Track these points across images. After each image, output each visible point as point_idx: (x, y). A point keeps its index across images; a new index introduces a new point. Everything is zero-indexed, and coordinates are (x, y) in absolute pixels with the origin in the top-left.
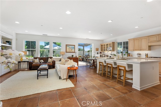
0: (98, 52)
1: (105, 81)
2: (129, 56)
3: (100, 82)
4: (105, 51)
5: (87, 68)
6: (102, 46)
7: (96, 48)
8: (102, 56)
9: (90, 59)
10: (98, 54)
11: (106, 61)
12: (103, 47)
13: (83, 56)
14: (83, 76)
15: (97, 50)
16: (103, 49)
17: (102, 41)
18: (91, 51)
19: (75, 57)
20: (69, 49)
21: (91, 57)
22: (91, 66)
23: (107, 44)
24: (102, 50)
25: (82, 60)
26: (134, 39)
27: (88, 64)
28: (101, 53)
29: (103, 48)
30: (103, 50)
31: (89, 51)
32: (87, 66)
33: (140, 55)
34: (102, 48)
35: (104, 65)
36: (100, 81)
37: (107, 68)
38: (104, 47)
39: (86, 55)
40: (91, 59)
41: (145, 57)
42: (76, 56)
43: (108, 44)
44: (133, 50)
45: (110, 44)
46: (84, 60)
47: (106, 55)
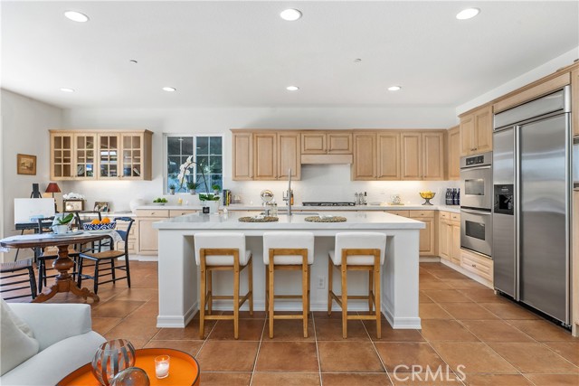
2: (233, 202)
4: (90, 175)
6: (61, 142)
7: (20, 156)
10: (37, 194)
12: (74, 149)
15: (27, 166)
16: (74, 164)
23: (103, 138)
24: (63, 170)
26: (255, 134)
28: (53, 188)
29: (73, 157)
30: (74, 171)
33: (270, 195)
34: (61, 157)
38: (80, 154)
43: (114, 138)
44: (252, 177)
45: (127, 138)
47: (97, 204)
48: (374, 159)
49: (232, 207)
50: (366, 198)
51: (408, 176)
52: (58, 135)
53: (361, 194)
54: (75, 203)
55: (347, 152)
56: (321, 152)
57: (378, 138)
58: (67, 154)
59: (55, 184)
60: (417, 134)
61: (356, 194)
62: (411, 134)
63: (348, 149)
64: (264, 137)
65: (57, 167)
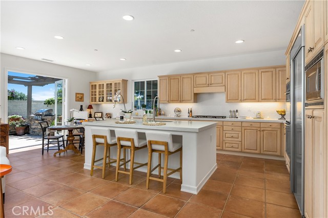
0: (81, 106)
1: (115, 190)
2: (160, 114)
3: (101, 198)
4: (102, 101)
5: (45, 157)
6: (93, 87)
7: (77, 94)
8: (93, 116)
9: (56, 126)
10: (81, 109)
11: (116, 129)
12: (98, 90)
13: (28, 117)
14: (33, 193)
15: (80, 97)
16: (97, 96)
17: (94, 73)
18: (60, 102)
21: (60, 119)
22: (62, 148)
23: (107, 84)
24: (94, 99)
25: (21, 131)
26: (170, 78)
27: (48, 144)
28: (90, 107)
29: (97, 93)
30: (97, 100)
31: (49, 102)
32: (45, 152)
33: (179, 111)
34: (93, 94)
35: (107, 144)
36: (101, 194)
37: (118, 150)
38: (100, 92)
39: (38, 115)
40: (59, 126)
41: (187, 117)
43: (111, 84)
44: (169, 101)
45: (115, 84)
46: (34, 132)
47: (106, 114)
48: (240, 88)
49: (159, 117)
50: (237, 114)
51: (264, 99)
52: (93, 84)
53: (234, 111)
54: (99, 114)
55: (222, 85)
56: (206, 85)
57: (243, 74)
58: (95, 92)
59: (91, 105)
60: (272, 70)
61: (231, 111)
62: (267, 70)
63: (222, 83)
64: (174, 79)
65: (92, 98)
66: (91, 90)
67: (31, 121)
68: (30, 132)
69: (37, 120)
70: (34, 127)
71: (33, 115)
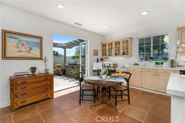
0: (98, 59)
6: (104, 45)
7: (94, 50)
12: (107, 47)
13: (65, 65)
15: (96, 53)
17: (103, 36)
19: (43, 72)
20: (18, 47)
23: (116, 43)
28: (102, 60)
30: (107, 54)
31: (74, 57)
38: (109, 49)
39: (69, 64)
42: (47, 70)
46: (68, 74)
47: (114, 64)
65: (103, 53)
66: (102, 48)
67: (66, 67)
68: (66, 74)
69: (69, 67)
70: (68, 71)
71: (67, 64)
